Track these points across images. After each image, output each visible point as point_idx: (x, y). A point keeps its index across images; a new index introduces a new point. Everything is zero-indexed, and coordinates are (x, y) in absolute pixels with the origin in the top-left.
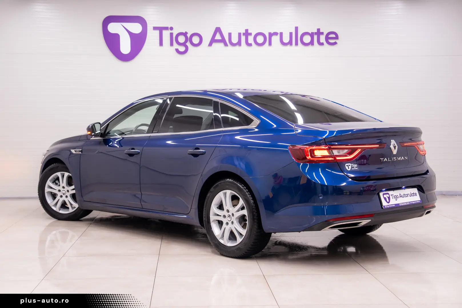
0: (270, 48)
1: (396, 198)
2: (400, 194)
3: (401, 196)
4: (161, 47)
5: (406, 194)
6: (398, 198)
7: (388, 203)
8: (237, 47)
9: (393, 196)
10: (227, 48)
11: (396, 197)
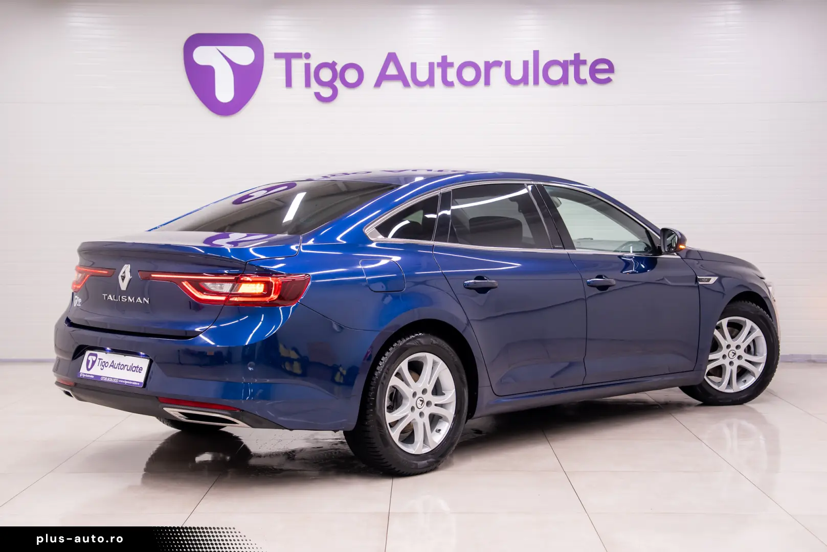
0: (487, 89)
1: (103, 366)
2: (113, 361)
3: (113, 366)
4: (289, 90)
5: (123, 365)
6: (106, 367)
7: (88, 370)
8: (427, 89)
9: (101, 361)
10: (407, 90)
11: (104, 364)
